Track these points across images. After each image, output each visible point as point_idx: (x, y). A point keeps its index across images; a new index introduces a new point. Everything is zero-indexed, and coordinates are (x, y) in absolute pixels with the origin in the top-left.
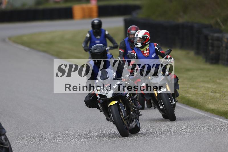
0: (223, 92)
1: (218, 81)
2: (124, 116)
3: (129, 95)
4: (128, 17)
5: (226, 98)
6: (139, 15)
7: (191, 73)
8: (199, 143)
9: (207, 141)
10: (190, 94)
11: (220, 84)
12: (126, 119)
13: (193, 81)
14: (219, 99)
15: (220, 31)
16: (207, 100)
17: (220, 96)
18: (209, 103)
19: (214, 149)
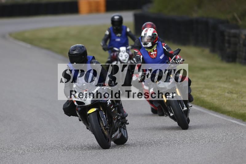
0: (241, 93)
1: (235, 81)
4: (138, 12)
5: (243, 99)
6: (150, 9)
7: (206, 73)
8: (215, 148)
9: (223, 146)
10: (205, 95)
11: (237, 84)
13: (208, 81)
14: (236, 100)
15: (237, 27)
16: (223, 101)
17: (237, 97)
18: (225, 105)
19: (230, 154)
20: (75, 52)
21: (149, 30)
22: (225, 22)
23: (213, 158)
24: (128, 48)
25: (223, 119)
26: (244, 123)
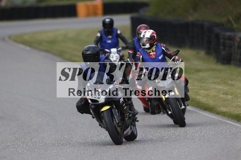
0: (235, 94)
1: (230, 82)
2: (117, 122)
3: (123, 100)
4: (135, 15)
5: (238, 100)
6: (147, 13)
7: (201, 74)
8: (210, 148)
9: (218, 145)
10: (200, 96)
11: (232, 85)
12: (120, 126)
13: (203, 83)
14: (230, 101)
15: (232, 30)
16: (218, 102)
17: (232, 98)
18: (220, 106)
19: (225, 154)
20: (88, 52)
21: (147, 32)
22: (220, 25)
23: (209, 157)
24: (119, 49)
25: (218, 120)
26: (238, 124)
